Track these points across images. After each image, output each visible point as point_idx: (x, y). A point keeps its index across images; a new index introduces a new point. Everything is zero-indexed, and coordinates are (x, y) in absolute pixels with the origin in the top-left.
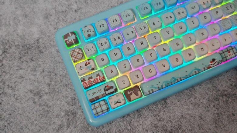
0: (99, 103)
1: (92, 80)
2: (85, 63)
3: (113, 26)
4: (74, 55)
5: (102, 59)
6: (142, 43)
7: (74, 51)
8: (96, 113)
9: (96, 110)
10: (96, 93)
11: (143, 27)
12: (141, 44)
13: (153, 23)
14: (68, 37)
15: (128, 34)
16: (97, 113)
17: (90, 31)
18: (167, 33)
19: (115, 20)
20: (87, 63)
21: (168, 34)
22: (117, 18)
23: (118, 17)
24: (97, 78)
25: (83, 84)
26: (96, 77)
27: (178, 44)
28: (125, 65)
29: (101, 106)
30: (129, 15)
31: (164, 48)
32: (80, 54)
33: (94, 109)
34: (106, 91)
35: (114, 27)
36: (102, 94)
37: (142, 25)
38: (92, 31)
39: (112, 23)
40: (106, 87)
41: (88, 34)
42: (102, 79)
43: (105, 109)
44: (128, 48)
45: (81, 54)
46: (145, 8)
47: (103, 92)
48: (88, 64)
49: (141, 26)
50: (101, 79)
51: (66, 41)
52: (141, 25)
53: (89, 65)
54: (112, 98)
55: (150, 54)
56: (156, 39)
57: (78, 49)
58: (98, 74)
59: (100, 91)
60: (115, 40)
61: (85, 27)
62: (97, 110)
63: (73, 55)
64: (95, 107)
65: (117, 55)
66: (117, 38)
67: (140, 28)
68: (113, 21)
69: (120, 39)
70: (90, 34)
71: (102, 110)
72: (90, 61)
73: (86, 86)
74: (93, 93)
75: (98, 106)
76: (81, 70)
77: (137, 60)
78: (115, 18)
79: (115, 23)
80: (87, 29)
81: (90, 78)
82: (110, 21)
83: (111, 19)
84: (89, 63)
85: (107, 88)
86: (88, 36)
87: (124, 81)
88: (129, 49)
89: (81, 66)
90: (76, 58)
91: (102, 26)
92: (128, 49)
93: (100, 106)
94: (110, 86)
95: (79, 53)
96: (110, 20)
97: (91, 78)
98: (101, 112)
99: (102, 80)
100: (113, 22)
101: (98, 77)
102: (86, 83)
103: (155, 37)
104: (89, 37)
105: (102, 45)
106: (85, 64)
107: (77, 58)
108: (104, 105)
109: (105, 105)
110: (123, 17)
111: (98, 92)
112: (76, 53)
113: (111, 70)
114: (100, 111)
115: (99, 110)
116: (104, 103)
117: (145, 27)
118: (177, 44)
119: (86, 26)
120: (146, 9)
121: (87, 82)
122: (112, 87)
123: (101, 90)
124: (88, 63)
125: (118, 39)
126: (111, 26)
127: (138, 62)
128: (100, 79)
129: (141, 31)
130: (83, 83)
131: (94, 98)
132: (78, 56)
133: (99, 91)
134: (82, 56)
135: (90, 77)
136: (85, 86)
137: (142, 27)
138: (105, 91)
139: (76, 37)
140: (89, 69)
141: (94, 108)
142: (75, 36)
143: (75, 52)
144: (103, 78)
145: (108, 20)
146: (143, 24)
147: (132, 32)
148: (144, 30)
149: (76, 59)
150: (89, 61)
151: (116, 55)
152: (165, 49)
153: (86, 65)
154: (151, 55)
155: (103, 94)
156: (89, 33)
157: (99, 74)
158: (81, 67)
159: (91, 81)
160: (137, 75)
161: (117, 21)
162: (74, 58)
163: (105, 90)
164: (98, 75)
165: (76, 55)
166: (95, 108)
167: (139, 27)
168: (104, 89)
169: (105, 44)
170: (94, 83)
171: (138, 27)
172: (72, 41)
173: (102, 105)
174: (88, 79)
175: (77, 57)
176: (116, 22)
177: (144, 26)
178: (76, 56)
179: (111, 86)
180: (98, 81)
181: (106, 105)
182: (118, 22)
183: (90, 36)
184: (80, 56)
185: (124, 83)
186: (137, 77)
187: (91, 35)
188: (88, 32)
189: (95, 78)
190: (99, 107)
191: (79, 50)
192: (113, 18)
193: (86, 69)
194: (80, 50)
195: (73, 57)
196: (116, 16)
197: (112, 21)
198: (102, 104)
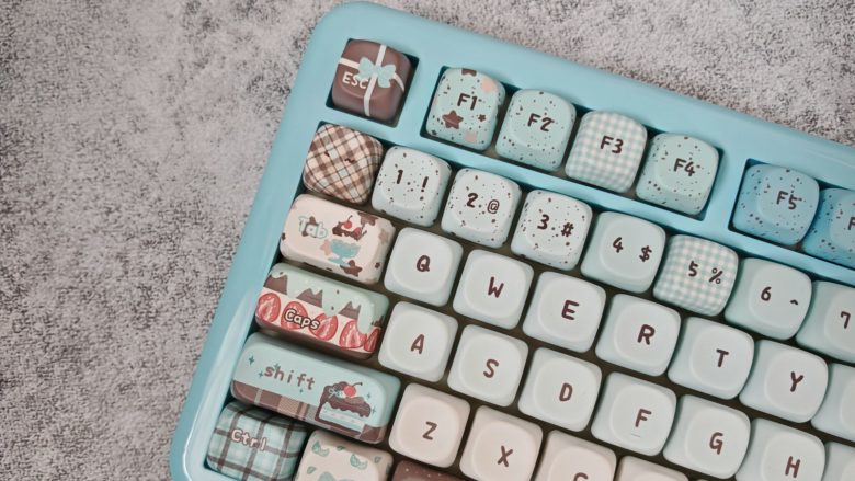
0: (261, 430)
1: (313, 311)
2: (344, 220)
3: (582, 159)
4: (327, 154)
5: (424, 262)
6: (647, 331)
7: (340, 134)
8: (219, 457)
9: (227, 445)
10: (286, 377)
11: (710, 269)
12: (642, 334)
13: (766, 290)
14: (365, 60)
15: (619, 248)
16: (221, 462)
17: (472, 108)
18: (791, 382)
19: (615, 142)
20: (349, 224)
21: (793, 389)
22: (631, 141)
23: (640, 137)
24: (335, 321)
25: (265, 297)
26: (336, 312)
27: (796, 467)
28: (497, 364)
29: (256, 445)
30: (691, 172)
31: (721, 435)
32: (351, 169)
33: (221, 432)
34: (327, 404)
35: (585, 164)
36: (301, 404)
37: (712, 260)
38: (480, 109)
39: (590, 147)
40: (342, 386)
41: (453, 113)
42: (353, 340)
43: (261, 472)
44: (568, 303)
45: (358, 171)
46: (788, 197)
47: (313, 398)
48: (347, 234)
49: (703, 257)
50: (349, 337)
51: (341, 69)
52: (709, 254)
53: (349, 240)
54: (326, 454)
55: (642, 411)
56: (720, 364)
57: (362, 140)
58: (355, 306)
59: (305, 384)
60: (545, 227)
61: (465, 71)
62: (231, 451)
63: (321, 150)
64: (233, 427)
65: (497, 295)
66: (557, 223)
67: (693, 265)
68: (604, 142)
69: (565, 239)
70: (461, 119)
71: (251, 463)
72: (368, 226)
73: (267, 318)
74: (272, 365)
75: (246, 437)
76: (305, 234)
77: (566, 385)
78: (618, 134)
79: (602, 155)
80: (468, 84)
81: (308, 296)
82: (591, 129)
83: (601, 127)
84: (357, 235)
85: (342, 395)
86: (445, 117)
87: (434, 426)
88: (567, 312)
89: (317, 221)
90: (323, 167)
91: (540, 123)
92: (566, 309)
93: (254, 441)
94: (360, 399)
95: (353, 162)
96: (592, 124)
97: (316, 300)
98: (239, 468)
99: (347, 345)
100: (598, 144)
101: (343, 321)
102: (278, 301)
103: (723, 353)
104: (448, 125)
105: (469, 204)
106: (340, 224)
107: (327, 176)
108: (275, 451)
109: (278, 456)
110: (659, 157)
111: (295, 380)
112: (342, 151)
113: (421, 338)
114: (237, 463)
115: (238, 453)
116: (280, 449)
117: (716, 276)
118: (789, 465)
119: (473, 73)
120: (785, 203)
121: (285, 300)
122: (364, 410)
123: (311, 381)
124: (351, 230)
125: (559, 231)
126: (580, 154)
127: (562, 399)
128: (343, 334)
129: (687, 281)
130: (267, 291)
131: (257, 389)
132: (339, 166)
133: (300, 379)
134: (354, 185)
135: (315, 292)
136: (265, 311)
137: (706, 264)
138: (323, 402)
139: (394, 82)
140: (337, 257)
141: (227, 430)
142: (395, 76)
143: (338, 142)
144: (358, 343)
145: (586, 117)
146: (718, 257)
147: (646, 250)
148: (704, 287)
149: (319, 175)
150: (363, 223)
151: (494, 291)
152: (720, 443)
153: (337, 231)
154: (640, 417)
155: (306, 402)
156: (463, 111)
157: (357, 311)
158: (312, 221)
159: (304, 316)
160: (511, 452)
161: (619, 151)
162: (313, 164)
163: (328, 397)
164: (350, 311)
165: (334, 155)
166: (229, 435)
167: (694, 255)
168: (327, 388)
169: (485, 208)
170: (305, 331)
171: (685, 251)
172: (366, 84)
173: (266, 448)
174: (298, 293)
175: (331, 170)
176: (612, 157)
177: (714, 270)
178: (333, 163)
179: (366, 400)
180: (332, 334)
181: (279, 462)
182: (620, 161)
183: (457, 127)
184: (343, 174)
185: (426, 436)
186: (503, 460)
187: (461, 124)
188: (462, 99)
189: (330, 314)
190: (248, 441)
191: (361, 147)
192: (616, 127)
193: (325, 247)
194: (367, 151)
195: (317, 156)
196: (634, 132)
197: (600, 137)
198: (268, 444)
